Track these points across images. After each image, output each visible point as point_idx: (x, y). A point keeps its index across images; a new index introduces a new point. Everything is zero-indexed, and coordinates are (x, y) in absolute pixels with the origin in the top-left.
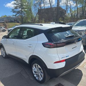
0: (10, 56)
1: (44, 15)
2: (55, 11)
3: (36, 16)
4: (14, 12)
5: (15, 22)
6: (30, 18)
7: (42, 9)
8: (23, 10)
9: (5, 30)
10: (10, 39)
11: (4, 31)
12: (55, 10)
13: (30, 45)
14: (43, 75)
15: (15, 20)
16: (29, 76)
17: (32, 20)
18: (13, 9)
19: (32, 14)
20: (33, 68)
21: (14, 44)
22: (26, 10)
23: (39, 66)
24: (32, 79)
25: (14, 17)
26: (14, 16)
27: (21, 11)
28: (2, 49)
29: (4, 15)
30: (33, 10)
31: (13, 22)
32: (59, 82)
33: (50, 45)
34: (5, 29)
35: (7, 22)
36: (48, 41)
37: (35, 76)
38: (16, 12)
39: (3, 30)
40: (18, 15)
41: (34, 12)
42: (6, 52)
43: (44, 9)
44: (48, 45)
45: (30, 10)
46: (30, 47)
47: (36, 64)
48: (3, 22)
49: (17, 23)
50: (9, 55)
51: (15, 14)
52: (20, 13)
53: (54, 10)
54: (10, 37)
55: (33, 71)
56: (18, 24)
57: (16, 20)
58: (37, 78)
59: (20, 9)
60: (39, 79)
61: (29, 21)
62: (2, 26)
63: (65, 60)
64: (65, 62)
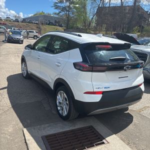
0: (33, 77)
1: (107, 18)
2: (129, 13)
3: (92, 18)
4: (57, 7)
5: (56, 25)
6: (82, 21)
7: (106, 7)
8: (71, 6)
9: (37, 36)
10: (36, 51)
11: (35, 38)
12: (129, 10)
13: (59, 63)
14: (68, 108)
15: (56, 22)
16: (51, 108)
17: (84, 24)
18: (56, 3)
19: (86, 14)
20: (58, 97)
21: (39, 59)
22: (77, 6)
23: (65, 94)
24: (54, 112)
25: (56, 16)
26: (55, 14)
27: (69, 7)
28: (23, 65)
29: (41, 12)
30: (88, 8)
31: (52, 24)
32: (92, 124)
33: (83, 67)
34: (37, 34)
35: (42, 24)
36: (82, 61)
37: (59, 108)
38: (60, 9)
39: (35, 36)
40: (63, 13)
41: (91, 12)
42: (28, 70)
43: (109, 7)
44: (80, 65)
45: (84, 7)
46: (58, 66)
47: (62, 92)
48: (37, 23)
49: (58, 27)
50: (32, 74)
51: (57, 11)
52: (67, 11)
53: (127, 11)
54: (36, 48)
55: (58, 101)
56: (60, 28)
57: (59, 22)
58: (60, 112)
59: (68, 4)
60: (62, 113)
61: (79, 25)
62: (34, 29)
63: (103, 93)
64: (102, 95)
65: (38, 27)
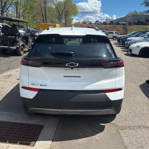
15: (146, 20)
31: (142, 24)
35: (130, 24)
64: (37, 92)
65: (124, 28)
